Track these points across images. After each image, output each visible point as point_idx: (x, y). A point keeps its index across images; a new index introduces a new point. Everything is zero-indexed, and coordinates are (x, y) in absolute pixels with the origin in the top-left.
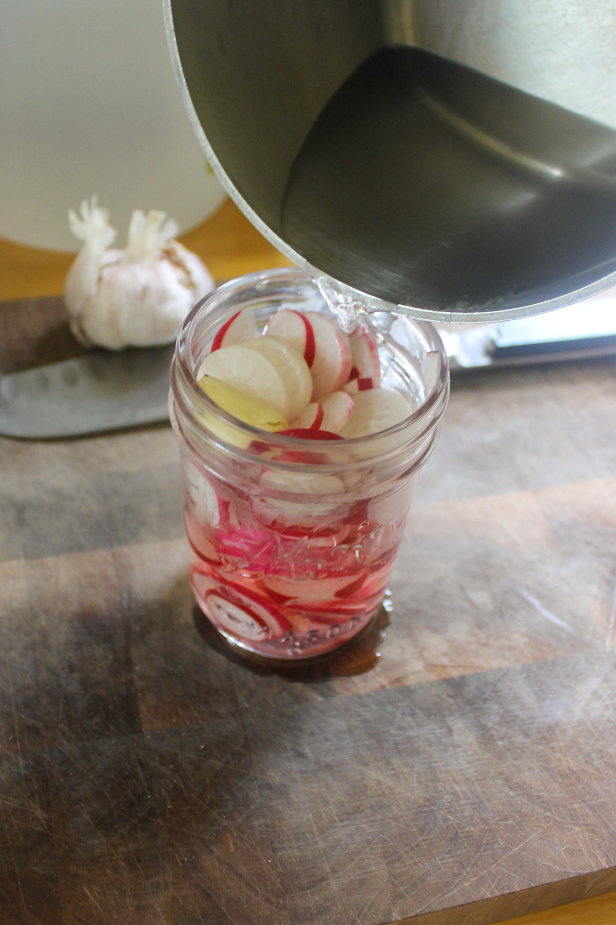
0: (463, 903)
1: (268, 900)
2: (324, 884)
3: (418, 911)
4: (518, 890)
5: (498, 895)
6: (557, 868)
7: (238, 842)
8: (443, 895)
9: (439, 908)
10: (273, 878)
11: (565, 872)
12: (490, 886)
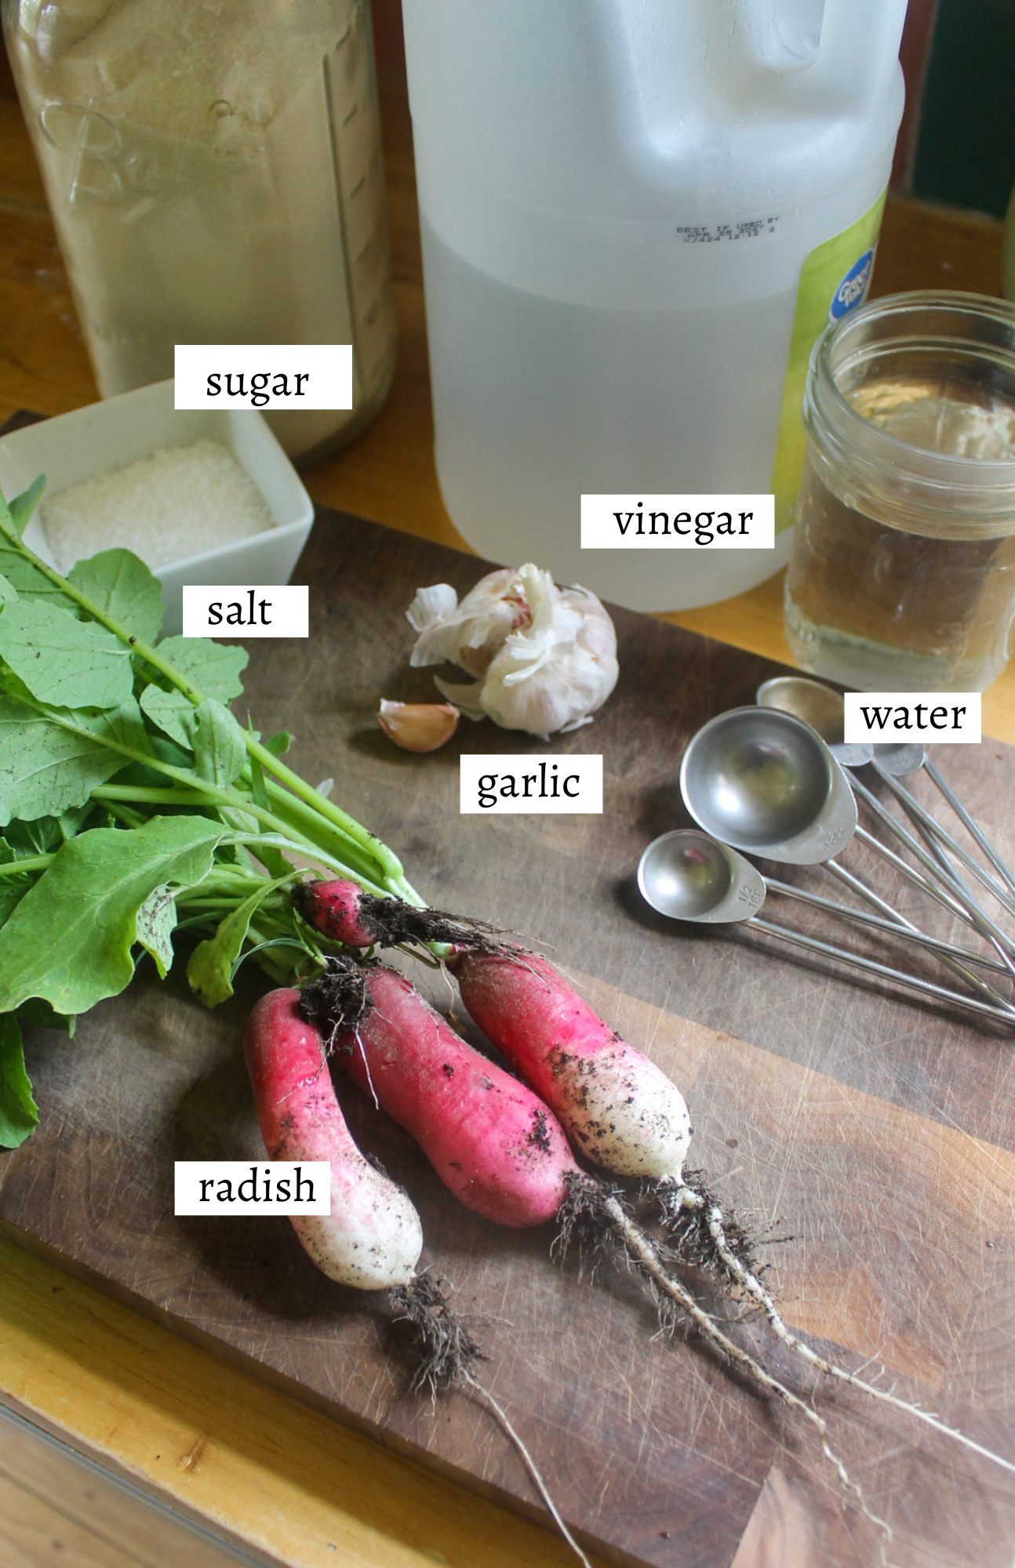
0: (226, 1341)
1: (89, 1212)
2: (140, 1235)
3: (186, 1316)
4: (281, 1371)
5: (261, 1360)
6: (333, 1385)
7: (113, 1152)
8: (218, 1322)
9: (204, 1329)
10: (110, 1199)
11: (335, 1394)
12: (261, 1348)
